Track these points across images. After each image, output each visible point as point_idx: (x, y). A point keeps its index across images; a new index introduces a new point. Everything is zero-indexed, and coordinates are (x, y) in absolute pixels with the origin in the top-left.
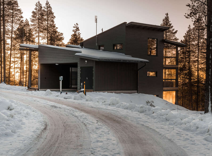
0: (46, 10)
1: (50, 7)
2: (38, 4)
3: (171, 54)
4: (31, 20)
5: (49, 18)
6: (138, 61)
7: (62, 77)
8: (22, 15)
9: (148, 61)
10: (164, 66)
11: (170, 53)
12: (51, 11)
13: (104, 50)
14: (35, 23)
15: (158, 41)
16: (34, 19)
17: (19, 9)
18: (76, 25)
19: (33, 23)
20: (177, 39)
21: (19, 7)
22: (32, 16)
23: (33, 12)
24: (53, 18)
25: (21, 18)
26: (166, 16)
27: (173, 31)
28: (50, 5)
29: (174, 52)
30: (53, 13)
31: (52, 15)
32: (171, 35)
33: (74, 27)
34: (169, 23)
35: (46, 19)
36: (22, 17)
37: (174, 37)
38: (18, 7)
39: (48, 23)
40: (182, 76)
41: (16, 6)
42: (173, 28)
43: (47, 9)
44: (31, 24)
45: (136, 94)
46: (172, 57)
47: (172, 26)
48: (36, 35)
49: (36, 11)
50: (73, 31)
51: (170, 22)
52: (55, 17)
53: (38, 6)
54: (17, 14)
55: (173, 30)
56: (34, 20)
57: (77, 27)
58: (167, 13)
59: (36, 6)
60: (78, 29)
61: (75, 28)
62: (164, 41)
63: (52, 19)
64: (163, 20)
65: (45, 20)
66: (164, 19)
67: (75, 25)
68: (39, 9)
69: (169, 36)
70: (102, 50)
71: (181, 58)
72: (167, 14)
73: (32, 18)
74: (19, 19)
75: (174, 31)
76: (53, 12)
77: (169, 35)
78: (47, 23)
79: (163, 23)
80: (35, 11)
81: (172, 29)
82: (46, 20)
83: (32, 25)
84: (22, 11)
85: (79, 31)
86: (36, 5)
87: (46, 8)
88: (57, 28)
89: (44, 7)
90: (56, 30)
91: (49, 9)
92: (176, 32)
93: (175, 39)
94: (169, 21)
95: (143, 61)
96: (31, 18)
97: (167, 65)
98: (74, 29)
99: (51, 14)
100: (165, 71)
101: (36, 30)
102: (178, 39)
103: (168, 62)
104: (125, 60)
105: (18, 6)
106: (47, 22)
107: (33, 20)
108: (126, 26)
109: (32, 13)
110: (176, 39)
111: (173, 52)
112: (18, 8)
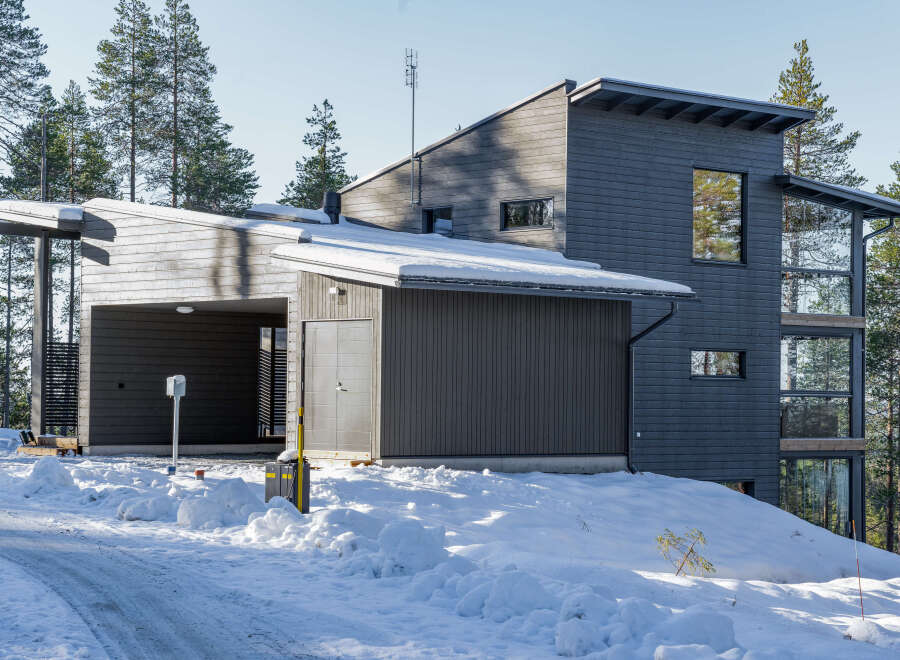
0: (167, 33)
1: (188, 18)
2: (132, 7)
3: (826, 260)
4: (94, 88)
5: (185, 75)
6: (630, 291)
7: (182, 379)
8: (42, 59)
9: (687, 289)
10: (783, 322)
11: (817, 255)
12: (196, 37)
13: (451, 234)
14: (112, 102)
15: (750, 185)
16: (109, 80)
17: (26, 32)
18: (321, 108)
19: (102, 104)
20: (855, 179)
21: (28, 17)
22: (99, 65)
23: (106, 47)
24: (206, 75)
25: (38, 74)
26: (796, 55)
27: (836, 137)
28: (187, 6)
29: (842, 249)
30: (204, 50)
31: (197, 59)
32: (824, 156)
33: (309, 121)
34: (815, 95)
35: (164, 78)
36: (42, 71)
37: (841, 167)
38: (21, 18)
39: (176, 104)
40: (884, 377)
41: (12, 15)
42: (836, 119)
43: (174, 27)
44: (92, 109)
45: (623, 474)
46: (829, 274)
47: (832, 110)
48: (121, 164)
49: (118, 38)
50: (308, 140)
51: (817, 86)
52: (212, 69)
53: (131, 14)
54: (19, 56)
55: (837, 129)
56: (107, 84)
57: (329, 121)
58: (804, 42)
59: (119, 17)
60: (329, 130)
61: (318, 128)
62: (783, 185)
63: (201, 79)
64: (782, 79)
65: (162, 84)
66: (788, 71)
67: (315, 109)
68: (132, 29)
69: (814, 161)
70: (443, 235)
71: (881, 279)
72: (804, 47)
73: (100, 77)
74: (30, 80)
75: (840, 138)
76: (203, 46)
77: (812, 158)
78: (171, 98)
79: (780, 95)
80: (112, 38)
81: (830, 124)
82: (168, 86)
83: (98, 114)
84: (42, 41)
85: (337, 141)
86: (120, 8)
87: (169, 21)
88: (228, 127)
89: (157, 20)
90: (224, 138)
91: (181, 26)
92: (850, 142)
93: (847, 177)
94: (813, 83)
95: (659, 294)
96: (94, 76)
97: (803, 316)
98: (311, 133)
99: (195, 55)
100: (793, 348)
101: (118, 140)
102: (861, 179)
103: (807, 300)
104: (553, 287)
105: (24, 14)
106: (175, 94)
107: (104, 85)
108: (573, 99)
109: (99, 49)
110: (850, 179)
111: (836, 247)
112: (25, 25)
